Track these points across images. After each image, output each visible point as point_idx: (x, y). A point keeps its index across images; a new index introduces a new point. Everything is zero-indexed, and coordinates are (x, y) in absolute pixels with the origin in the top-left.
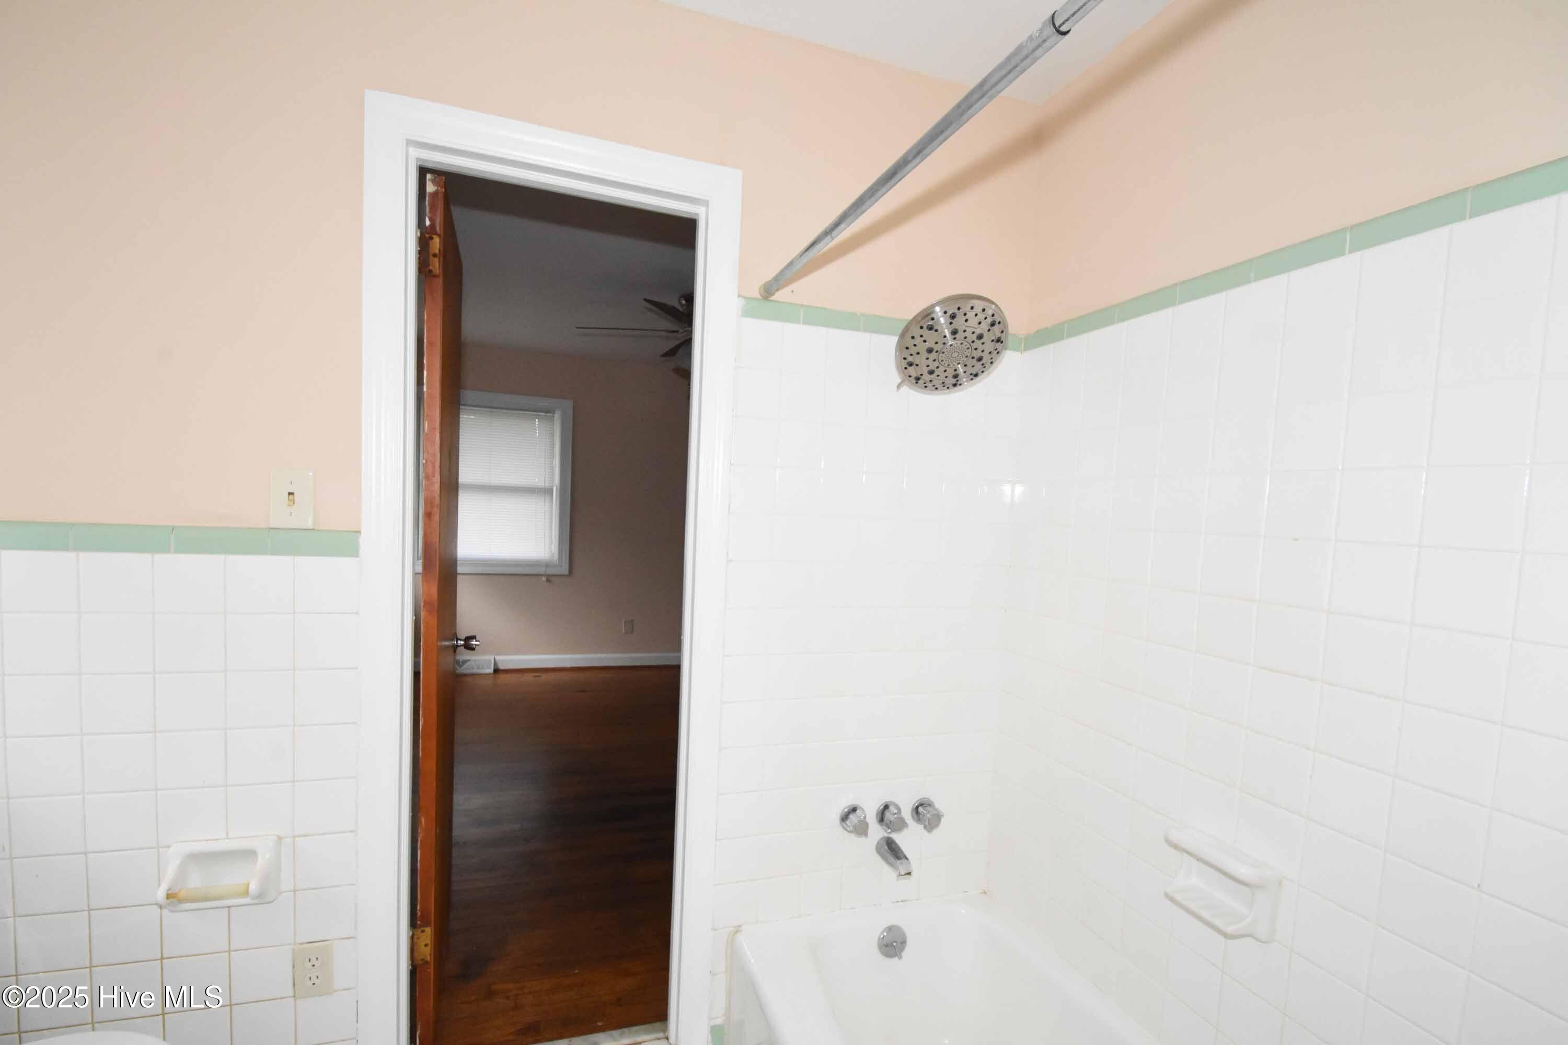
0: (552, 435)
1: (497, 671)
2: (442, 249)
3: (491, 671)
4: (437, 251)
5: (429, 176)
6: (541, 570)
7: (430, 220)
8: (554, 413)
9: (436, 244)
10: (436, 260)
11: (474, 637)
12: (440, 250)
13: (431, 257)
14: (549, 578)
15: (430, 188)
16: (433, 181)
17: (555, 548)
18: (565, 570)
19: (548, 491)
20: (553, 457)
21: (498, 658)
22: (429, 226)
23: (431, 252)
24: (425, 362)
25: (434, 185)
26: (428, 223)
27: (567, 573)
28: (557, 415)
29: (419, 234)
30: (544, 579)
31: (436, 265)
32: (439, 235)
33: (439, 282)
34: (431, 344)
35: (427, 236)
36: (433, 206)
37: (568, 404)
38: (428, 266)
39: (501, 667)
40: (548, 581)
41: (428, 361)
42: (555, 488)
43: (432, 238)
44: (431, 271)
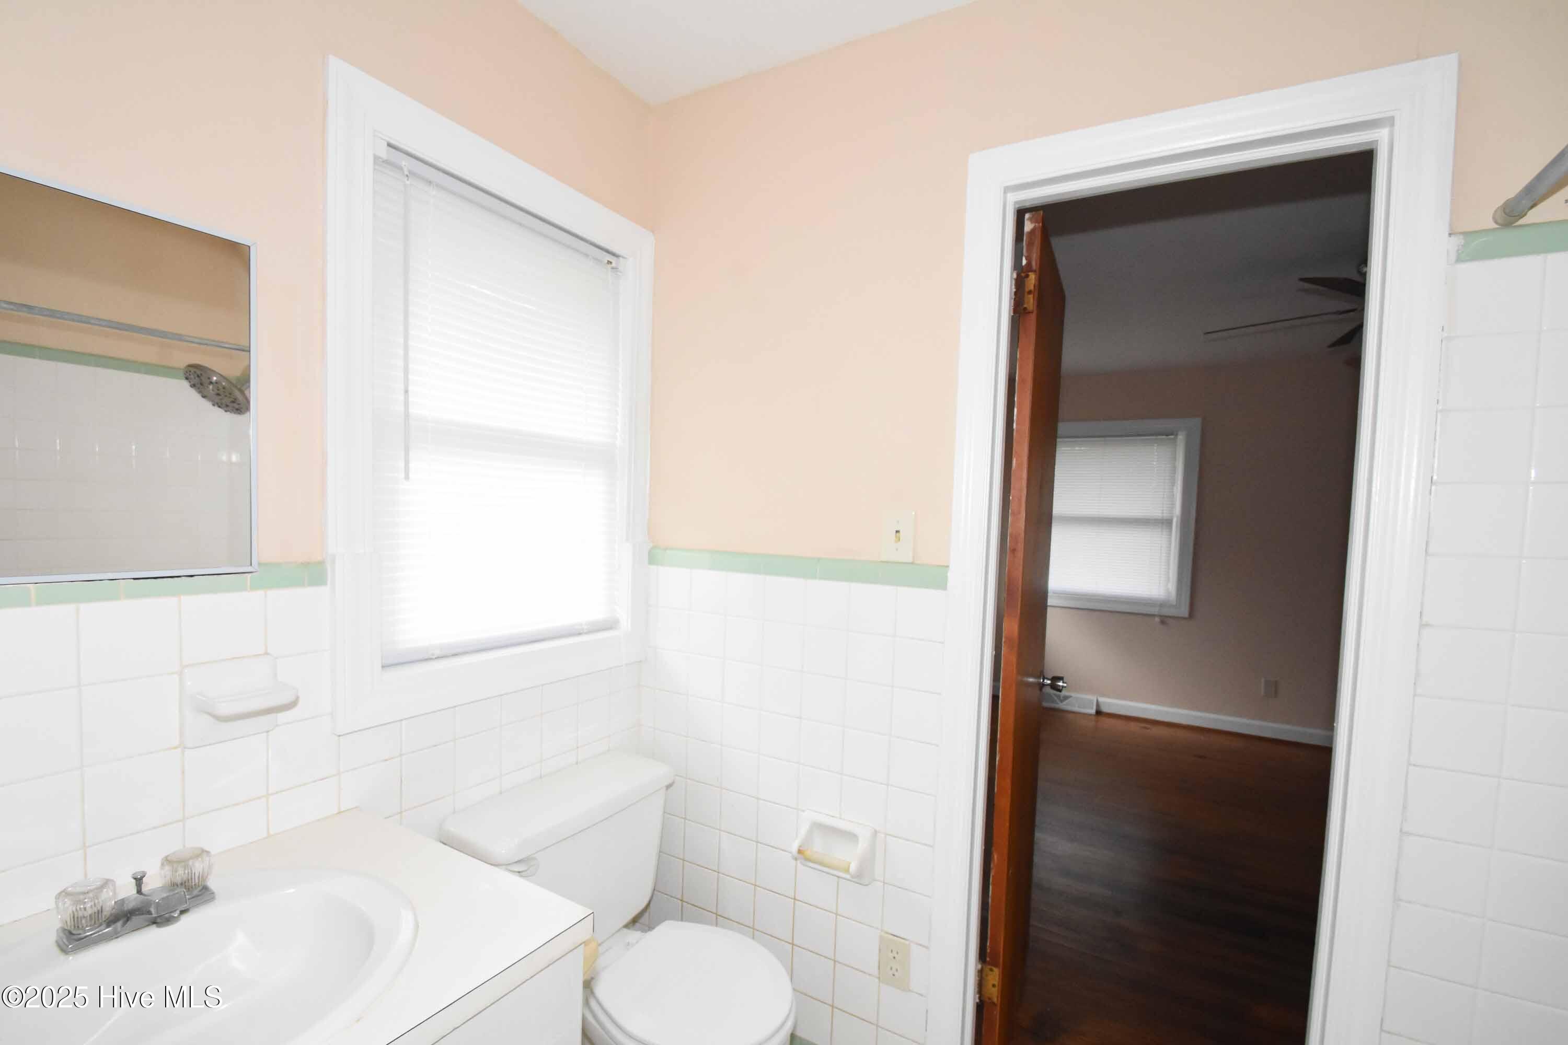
0: (1174, 459)
1: (1099, 713)
2: (1037, 283)
3: (1093, 711)
4: (1032, 288)
5: (1027, 216)
6: (1155, 611)
7: (1026, 259)
8: (1177, 435)
9: (1032, 278)
10: (1031, 296)
11: (1060, 679)
12: (1034, 286)
13: (1026, 294)
14: (1164, 620)
15: (1028, 227)
16: (1030, 219)
17: (1172, 587)
18: (1184, 611)
19: (1166, 523)
20: (1173, 484)
21: (1101, 700)
22: (1026, 265)
23: (1027, 290)
24: (1016, 399)
25: (1032, 223)
26: (1024, 262)
27: (1187, 615)
28: (1181, 437)
29: (1015, 276)
30: (1157, 619)
31: (1030, 302)
32: (1035, 271)
33: (1033, 318)
34: (1023, 381)
35: (1023, 275)
36: (1030, 244)
37: (1196, 423)
38: (1023, 305)
39: (1105, 709)
40: (1163, 622)
41: (1019, 398)
42: (1175, 520)
43: (1027, 276)
44: (1025, 309)
